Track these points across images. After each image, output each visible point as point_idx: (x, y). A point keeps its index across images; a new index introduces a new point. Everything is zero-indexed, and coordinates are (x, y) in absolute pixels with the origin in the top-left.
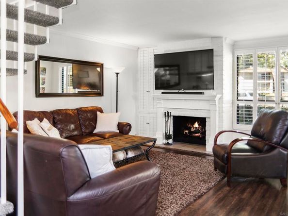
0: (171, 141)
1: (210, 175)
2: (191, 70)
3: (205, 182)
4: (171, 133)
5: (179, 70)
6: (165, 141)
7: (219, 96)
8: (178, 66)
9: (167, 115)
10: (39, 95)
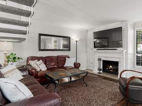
0: (101, 72)
1: (116, 95)
2: (114, 40)
3: (111, 100)
4: (102, 68)
5: (108, 40)
6: (98, 72)
7: (125, 51)
8: (108, 38)
9: (99, 60)
10: (40, 50)
